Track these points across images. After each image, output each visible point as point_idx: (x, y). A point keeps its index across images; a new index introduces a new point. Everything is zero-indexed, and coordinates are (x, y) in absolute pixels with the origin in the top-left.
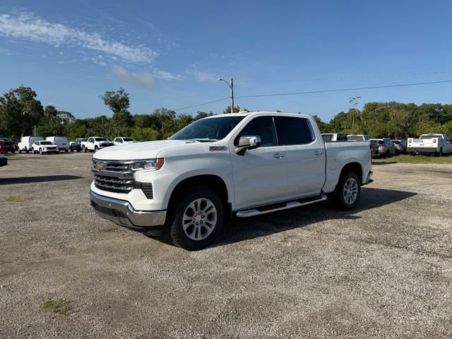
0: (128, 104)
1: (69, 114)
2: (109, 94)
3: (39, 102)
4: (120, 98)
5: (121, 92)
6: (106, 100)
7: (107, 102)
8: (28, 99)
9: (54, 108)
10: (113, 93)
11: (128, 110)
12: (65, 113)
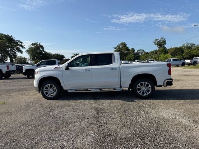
0: (165, 43)
1: (143, 50)
2: (156, 40)
3: (128, 47)
4: (161, 41)
5: (162, 38)
6: (155, 43)
7: (155, 44)
8: (124, 46)
9: (134, 49)
10: (158, 39)
11: (165, 46)
12: (141, 50)
